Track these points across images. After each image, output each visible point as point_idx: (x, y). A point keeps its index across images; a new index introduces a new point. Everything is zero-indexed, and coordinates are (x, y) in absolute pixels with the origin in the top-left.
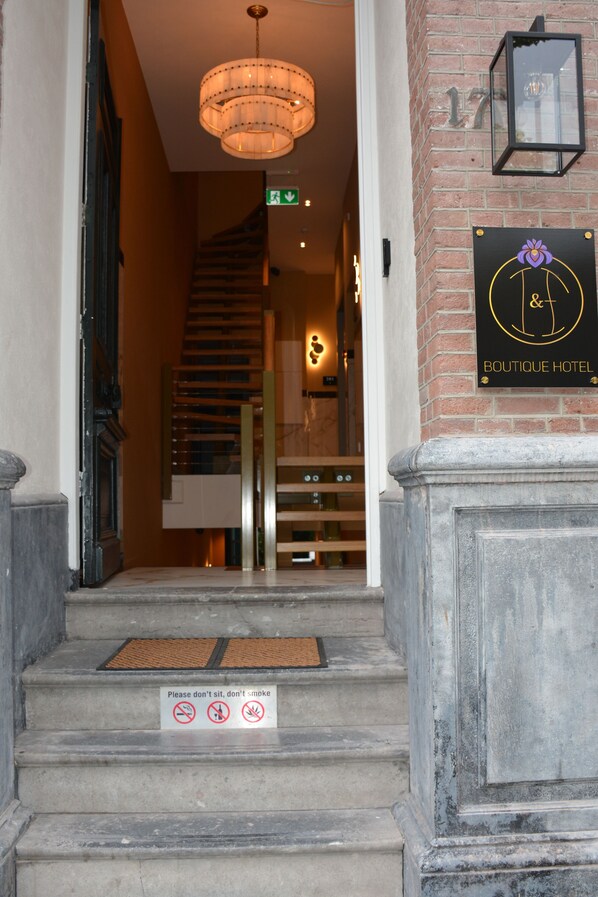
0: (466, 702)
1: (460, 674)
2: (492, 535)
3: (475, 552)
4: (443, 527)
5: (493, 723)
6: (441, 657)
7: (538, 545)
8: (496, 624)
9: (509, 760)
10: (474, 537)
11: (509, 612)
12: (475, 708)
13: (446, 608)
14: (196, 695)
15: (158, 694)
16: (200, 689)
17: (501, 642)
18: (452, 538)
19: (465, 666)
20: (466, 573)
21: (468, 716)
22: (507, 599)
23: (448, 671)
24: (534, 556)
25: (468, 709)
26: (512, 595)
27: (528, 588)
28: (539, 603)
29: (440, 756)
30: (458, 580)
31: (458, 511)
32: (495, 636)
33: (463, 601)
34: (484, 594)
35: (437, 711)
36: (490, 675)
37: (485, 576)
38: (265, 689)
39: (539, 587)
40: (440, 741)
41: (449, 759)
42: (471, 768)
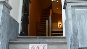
0: (75, 35)
1: (73, 30)
2: (77, 10)
3: (75, 12)
4: (70, 8)
5: (79, 37)
6: (70, 27)
7: (84, 11)
8: (79, 22)
9: (82, 44)
10: (74, 10)
11: (80, 20)
12: (76, 36)
13: (71, 20)
14: (35, 45)
15: (29, 45)
16: (35, 44)
17: (80, 25)
18: (71, 10)
19: (74, 29)
20: (73, 15)
21: (75, 37)
22: (80, 18)
23: (72, 29)
24: (84, 12)
25: (75, 36)
26: (81, 18)
27: (83, 17)
28: (85, 19)
29: (71, 43)
30: (72, 16)
31: (72, 6)
32: (79, 24)
33: (73, 19)
34: (76, 18)
35: (70, 35)
36: (78, 30)
37: (76, 15)
38: (46, 44)
39: (85, 17)
40: (71, 40)
41: (72, 43)
42: (76, 45)
